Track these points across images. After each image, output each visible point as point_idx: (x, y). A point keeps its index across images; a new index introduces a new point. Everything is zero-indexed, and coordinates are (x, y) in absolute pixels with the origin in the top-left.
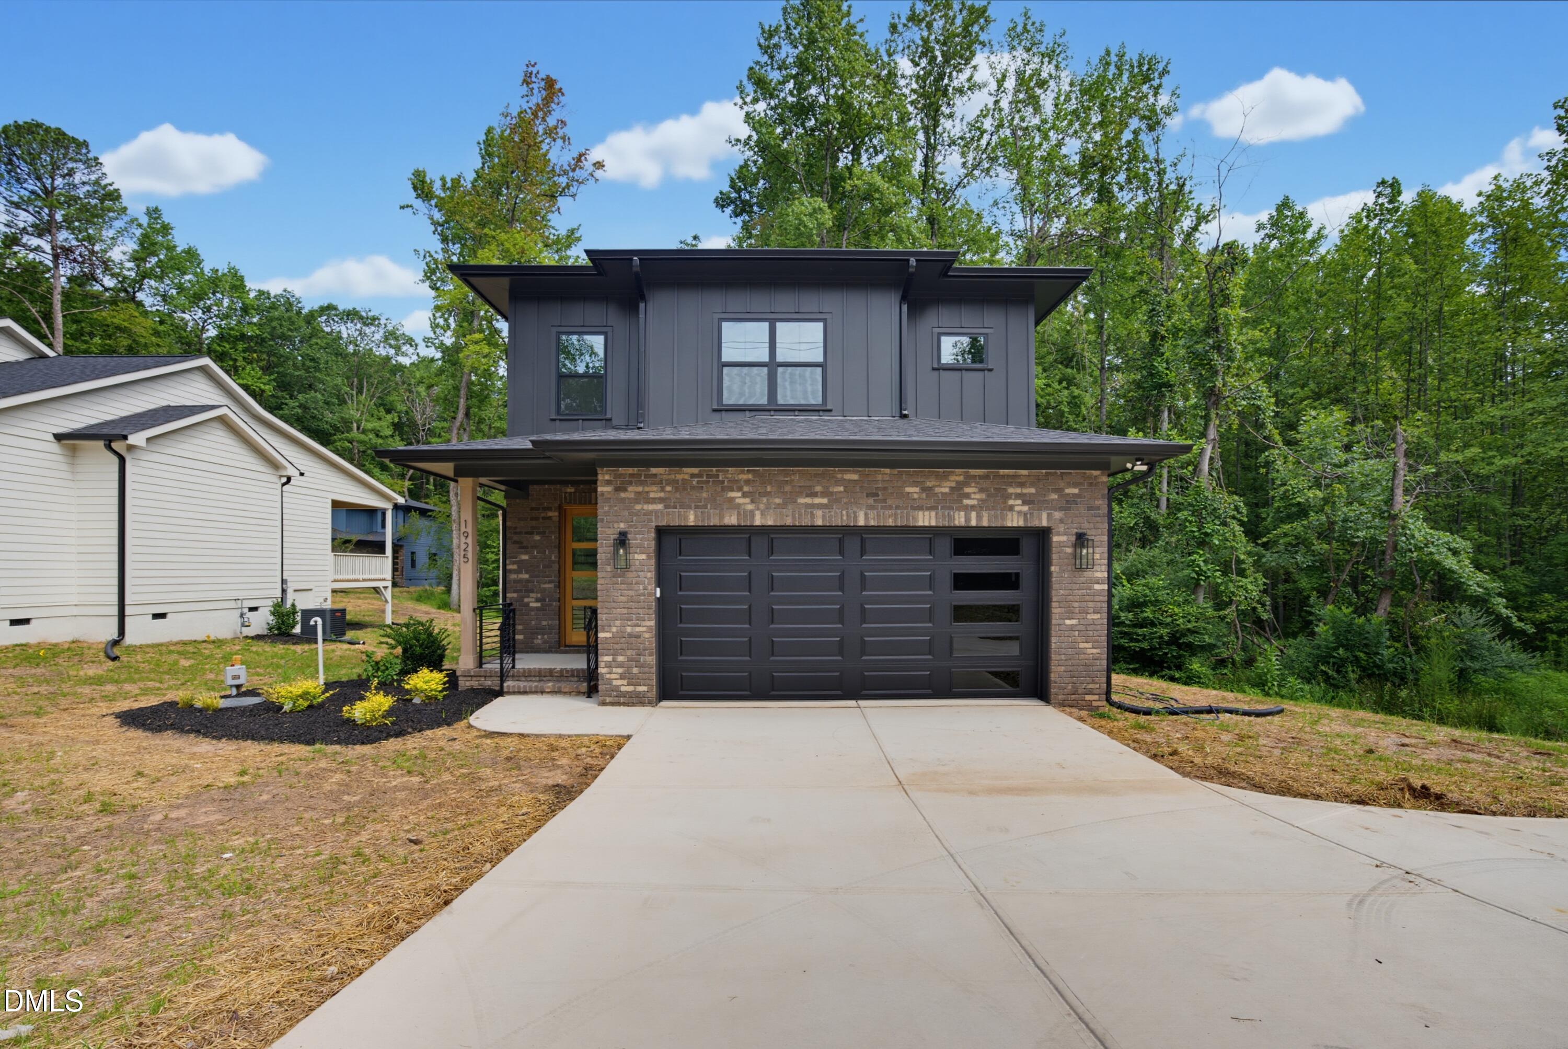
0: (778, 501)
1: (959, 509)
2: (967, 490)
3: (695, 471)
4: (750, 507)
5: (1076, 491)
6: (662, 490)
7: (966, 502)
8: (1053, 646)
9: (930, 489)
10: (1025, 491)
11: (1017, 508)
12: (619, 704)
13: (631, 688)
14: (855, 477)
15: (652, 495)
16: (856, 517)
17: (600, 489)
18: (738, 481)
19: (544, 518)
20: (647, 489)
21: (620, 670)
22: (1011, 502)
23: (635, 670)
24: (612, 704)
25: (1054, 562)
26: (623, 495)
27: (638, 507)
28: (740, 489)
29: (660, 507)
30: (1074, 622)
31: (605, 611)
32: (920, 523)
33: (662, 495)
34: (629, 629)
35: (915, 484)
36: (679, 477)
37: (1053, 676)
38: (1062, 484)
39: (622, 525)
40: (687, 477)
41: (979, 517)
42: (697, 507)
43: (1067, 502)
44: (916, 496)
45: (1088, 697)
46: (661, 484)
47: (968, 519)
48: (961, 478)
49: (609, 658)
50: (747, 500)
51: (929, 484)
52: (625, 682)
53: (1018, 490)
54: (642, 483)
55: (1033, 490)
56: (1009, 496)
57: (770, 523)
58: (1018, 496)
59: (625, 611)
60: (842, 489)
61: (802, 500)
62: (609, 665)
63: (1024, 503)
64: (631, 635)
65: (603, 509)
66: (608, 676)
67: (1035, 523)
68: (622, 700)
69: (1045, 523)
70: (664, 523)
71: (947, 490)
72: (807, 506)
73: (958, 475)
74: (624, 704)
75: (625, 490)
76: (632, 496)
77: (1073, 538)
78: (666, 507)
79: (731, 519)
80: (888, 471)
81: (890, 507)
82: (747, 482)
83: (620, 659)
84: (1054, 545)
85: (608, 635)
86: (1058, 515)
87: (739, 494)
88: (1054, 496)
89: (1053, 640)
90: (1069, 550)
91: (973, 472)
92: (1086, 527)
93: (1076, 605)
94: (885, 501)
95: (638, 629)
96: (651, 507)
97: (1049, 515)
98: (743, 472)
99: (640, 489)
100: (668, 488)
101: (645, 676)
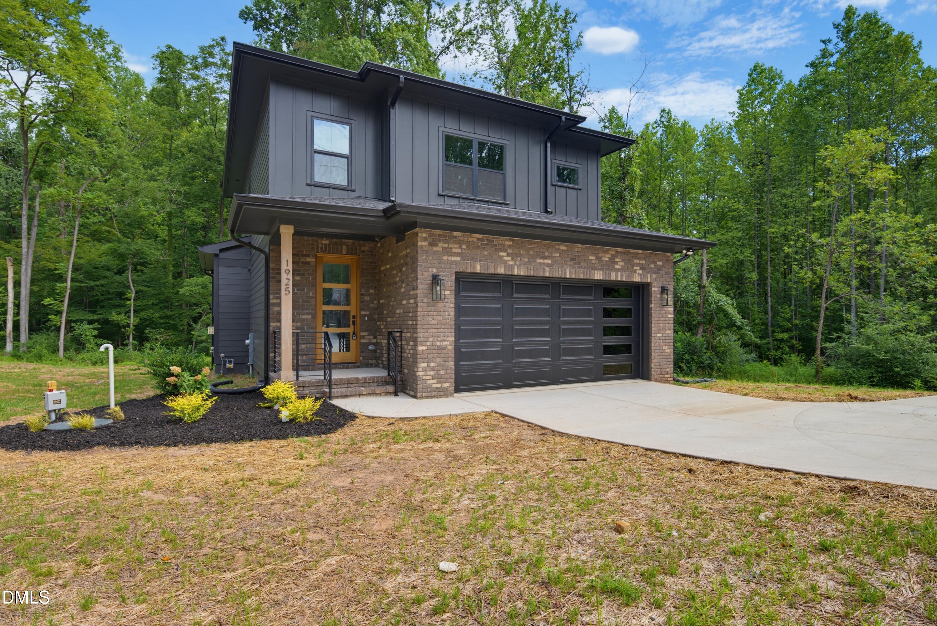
0: (526, 260)
1: (612, 271)
2: (617, 260)
3: (480, 236)
4: (511, 263)
5: (661, 263)
6: (460, 247)
7: (617, 267)
8: (653, 348)
9: (601, 258)
10: (641, 262)
11: (638, 272)
12: (431, 397)
13: (439, 385)
14: (564, 248)
15: (454, 250)
16: (565, 273)
17: (419, 243)
18: (504, 245)
19: (303, 263)
20: (451, 246)
21: (432, 373)
22: (635, 268)
23: (442, 372)
24: (427, 397)
25: (653, 302)
26: (435, 249)
27: (445, 258)
28: (505, 251)
29: (458, 259)
30: (661, 335)
31: (423, 331)
32: (596, 278)
33: (460, 251)
34: (438, 343)
35: (593, 254)
36: (471, 239)
37: (653, 365)
38: (656, 260)
39: (434, 270)
40: (475, 240)
41: (622, 276)
42: (481, 260)
43: (658, 269)
44: (593, 262)
45: (666, 376)
46: (460, 243)
47: (617, 277)
48: (613, 253)
49: (425, 365)
50: (510, 258)
51: (600, 255)
52: (435, 381)
53: (638, 261)
54: (447, 242)
55: (644, 262)
56: (634, 266)
57: (522, 274)
58: (638, 265)
59: (435, 331)
60: (558, 255)
61: (539, 261)
62: (424, 370)
63: (641, 269)
64: (439, 348)
65: (422, 258)
66: (424, 377)
67: (645, 280)
68: (433, 394)
69: (649, 281)
70: (461, 270)
71: (607, 259)
72: (541, 263)
73: (612, 251)
74: (436, 397)
75: (437, 245)
76: (441, 249)
77: (660, 289)
78: (462, 259)
79: (501, 270)
80: (580, 246)
81: (581, 268)
82: (510, 246)
83: (432, 364)
84: (653, 292)
85: (425, 348)
86: (654, 276)
87: (505, 254)
88: (652, 266)
89: (653, 345)
90: (659, 296)
91: (620, 250)
92: (666, 284)
93: (661, 325)
94: (579, 263)
95: (444, 343)
96: (454, 259)
97: (651, 276)
98: (507, 240)
99: (446, 245)
100: (464, 247)
101: (448, 376)
